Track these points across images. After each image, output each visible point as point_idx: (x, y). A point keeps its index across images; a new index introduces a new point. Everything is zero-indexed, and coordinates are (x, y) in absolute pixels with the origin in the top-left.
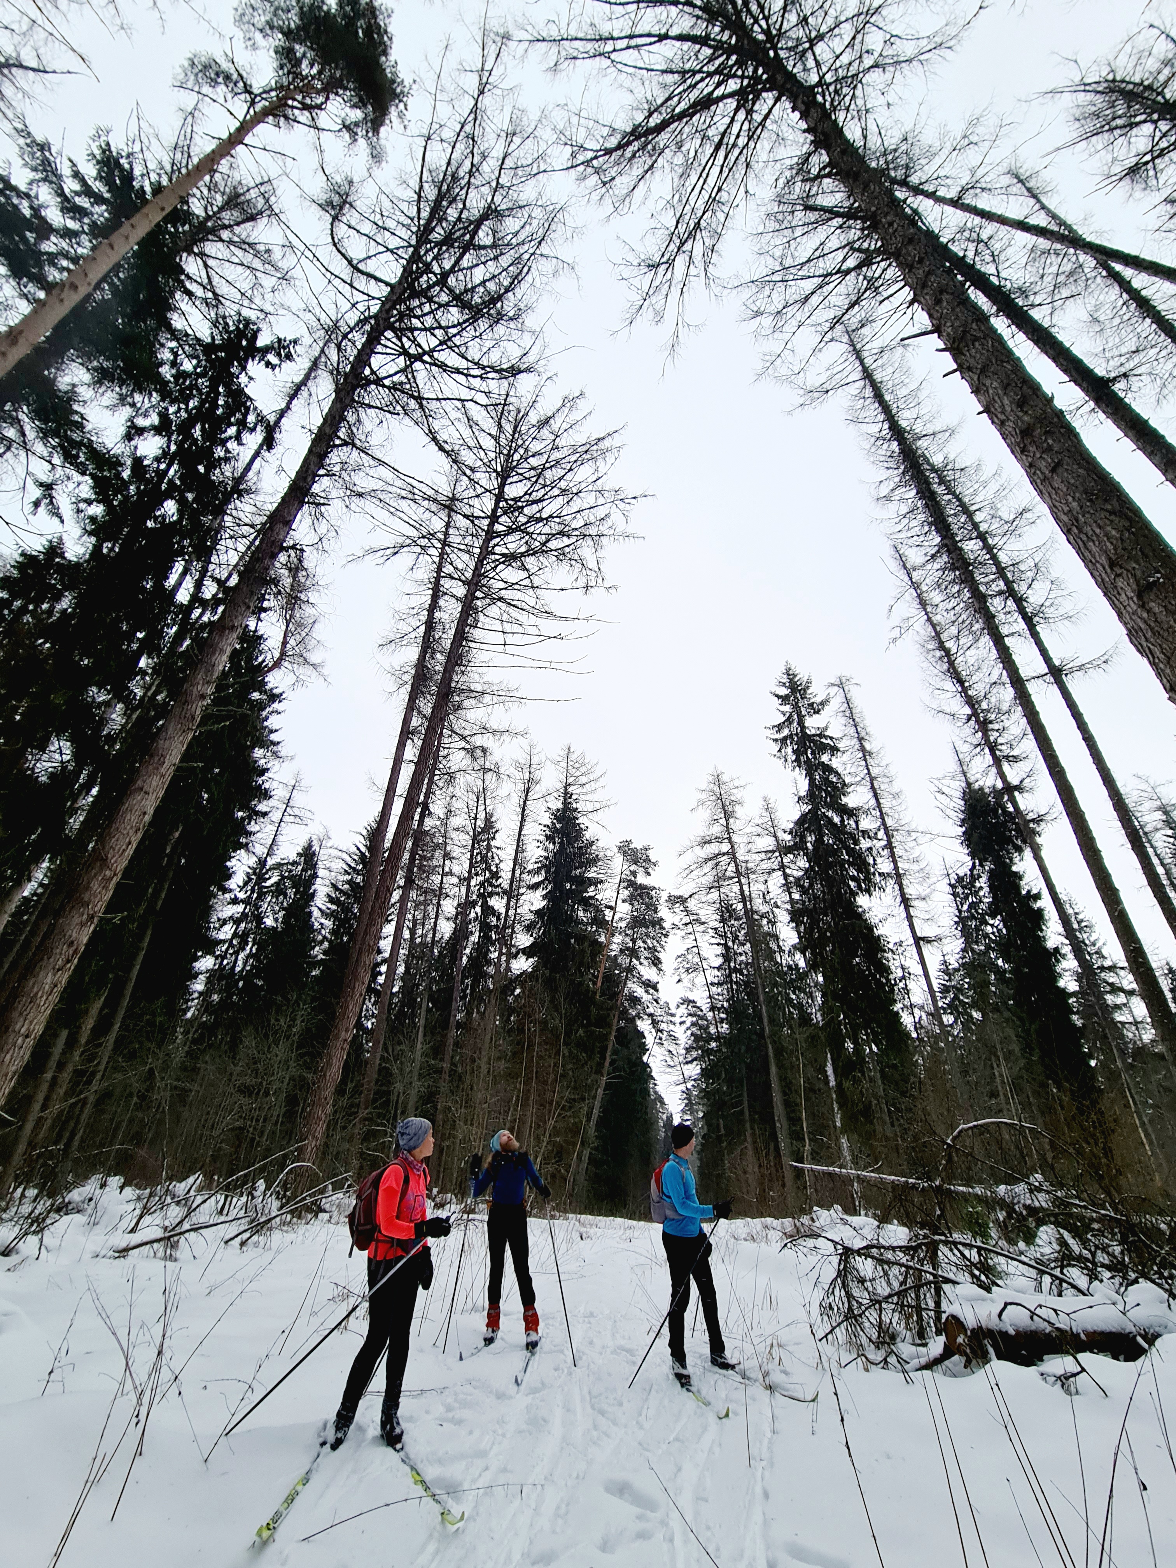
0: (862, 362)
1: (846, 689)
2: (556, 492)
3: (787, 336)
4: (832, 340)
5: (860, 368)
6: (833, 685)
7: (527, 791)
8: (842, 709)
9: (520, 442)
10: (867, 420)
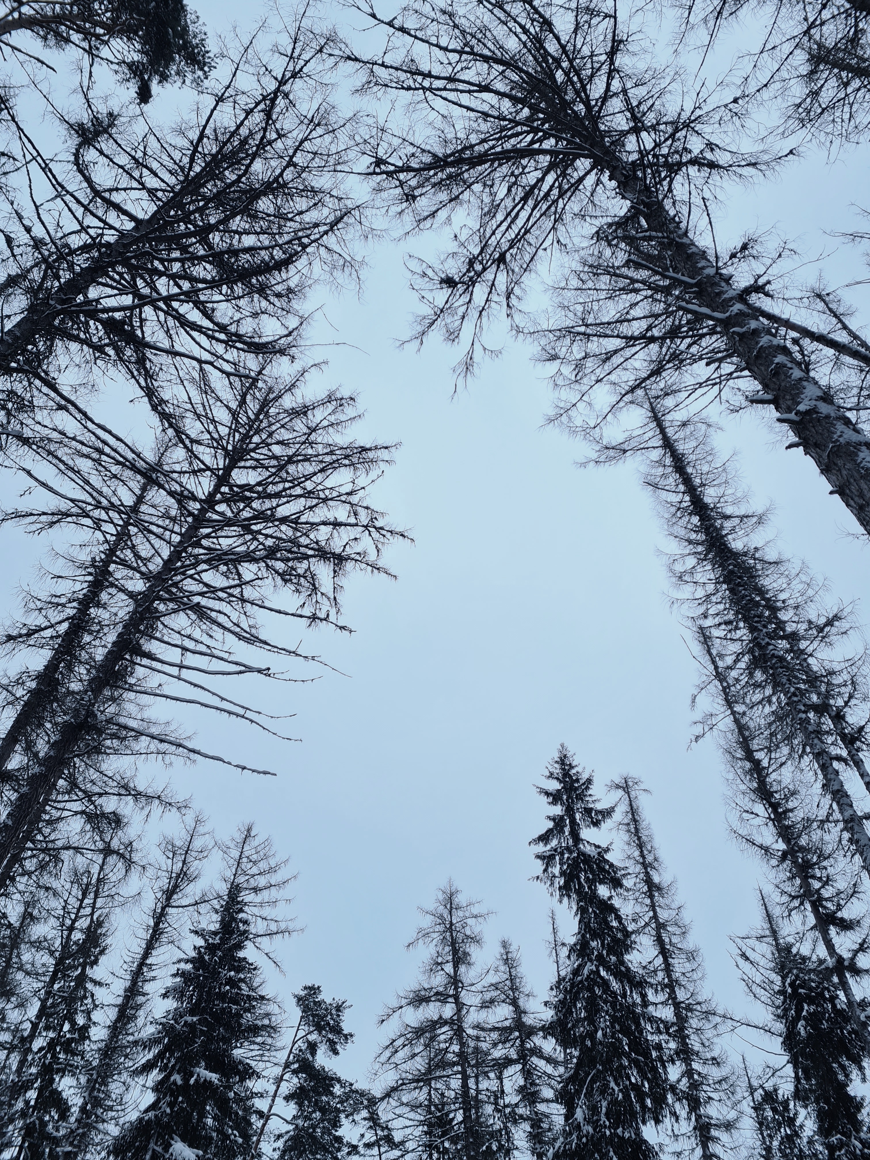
0: (663, 431)
1: (633, 794)
2: (298, 491)
3: (585, 388)
4: (632, 402)
5: (660, 436)
6: (618, 787)
7: (170, 893)
8: (626, 821)
9: (263, 425)
10: (666, 488)
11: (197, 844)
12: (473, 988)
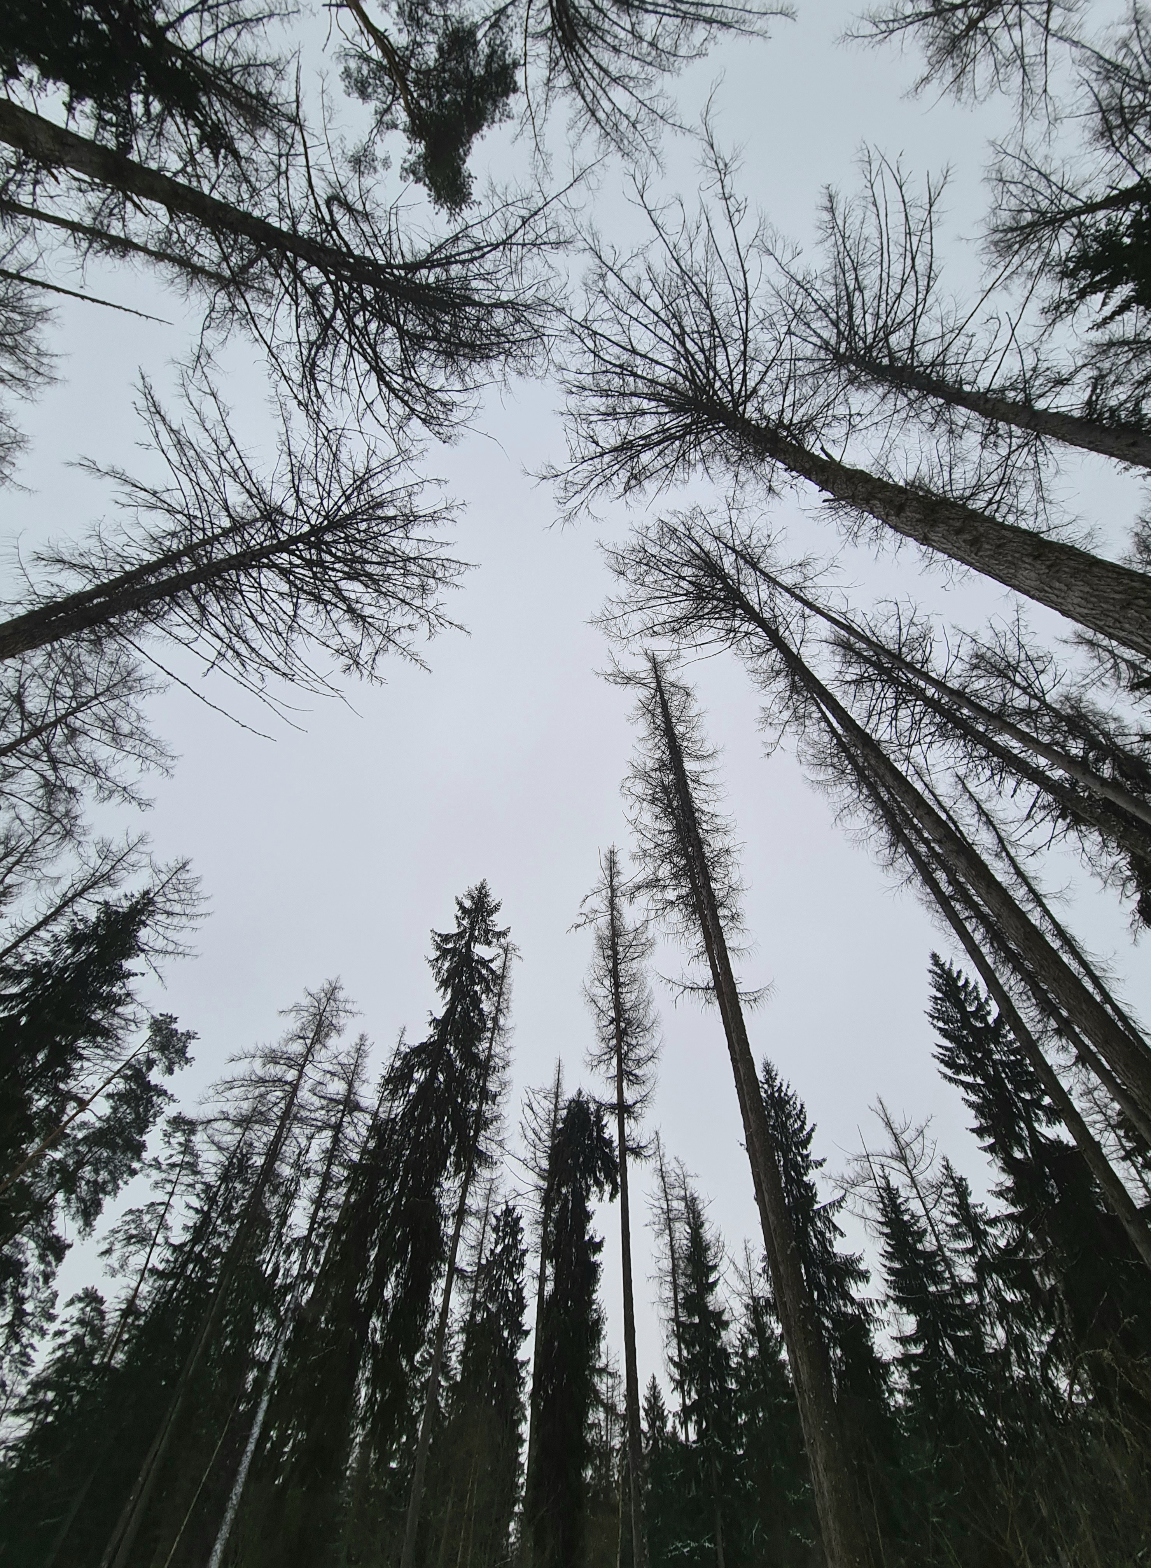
1: (509, 956)
7: (87, 886)
11: (132, 858)
12: (319, 1065)
